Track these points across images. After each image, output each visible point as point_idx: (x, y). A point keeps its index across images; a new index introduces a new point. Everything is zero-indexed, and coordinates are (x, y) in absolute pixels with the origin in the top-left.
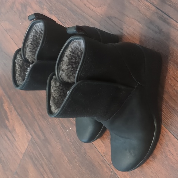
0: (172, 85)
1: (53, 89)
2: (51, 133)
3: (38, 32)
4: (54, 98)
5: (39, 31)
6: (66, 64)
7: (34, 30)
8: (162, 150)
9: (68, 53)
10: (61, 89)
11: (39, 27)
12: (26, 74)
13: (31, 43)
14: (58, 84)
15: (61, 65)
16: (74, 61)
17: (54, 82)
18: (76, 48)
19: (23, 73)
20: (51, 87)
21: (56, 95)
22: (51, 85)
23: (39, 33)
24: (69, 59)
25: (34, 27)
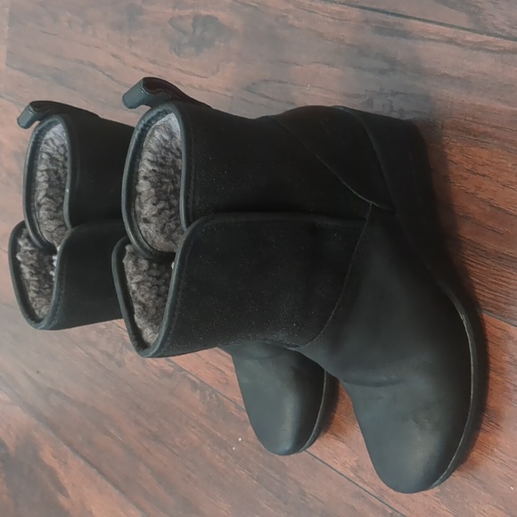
0: (472, 191)
1: (133, 281)
2: (189, 476)
3: (58, 156)
4: (144, 306)
5: (61, 155)
6: (149, 201)
7: (44, 156)
8: (508, 385)
9: (145, 167)
10: (158, 278)
11: (57, 142)
12: (51, 276)
13: (46, 195)
14: (144, 264)
15: (138, 208)
16: (171, 187)
17: (131, 262)
18: (165, 148)
19: (47, 286)
20: (128, 277)
21: (147, 296)
22: (126, 270)
23: (61, 159)
24: (154, 185)
25: (43, 145)
